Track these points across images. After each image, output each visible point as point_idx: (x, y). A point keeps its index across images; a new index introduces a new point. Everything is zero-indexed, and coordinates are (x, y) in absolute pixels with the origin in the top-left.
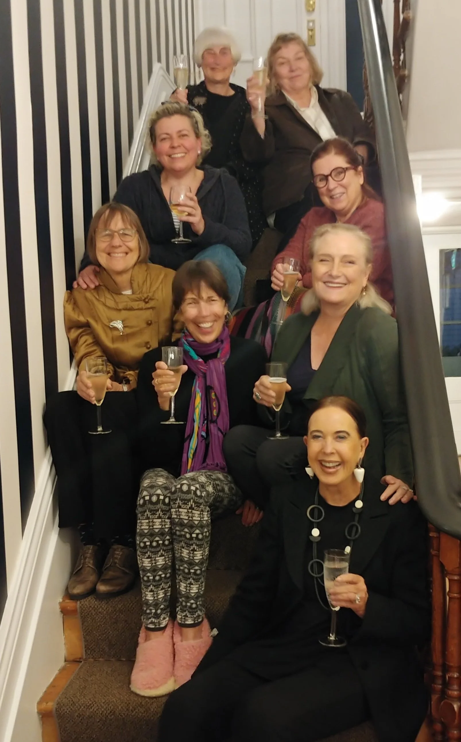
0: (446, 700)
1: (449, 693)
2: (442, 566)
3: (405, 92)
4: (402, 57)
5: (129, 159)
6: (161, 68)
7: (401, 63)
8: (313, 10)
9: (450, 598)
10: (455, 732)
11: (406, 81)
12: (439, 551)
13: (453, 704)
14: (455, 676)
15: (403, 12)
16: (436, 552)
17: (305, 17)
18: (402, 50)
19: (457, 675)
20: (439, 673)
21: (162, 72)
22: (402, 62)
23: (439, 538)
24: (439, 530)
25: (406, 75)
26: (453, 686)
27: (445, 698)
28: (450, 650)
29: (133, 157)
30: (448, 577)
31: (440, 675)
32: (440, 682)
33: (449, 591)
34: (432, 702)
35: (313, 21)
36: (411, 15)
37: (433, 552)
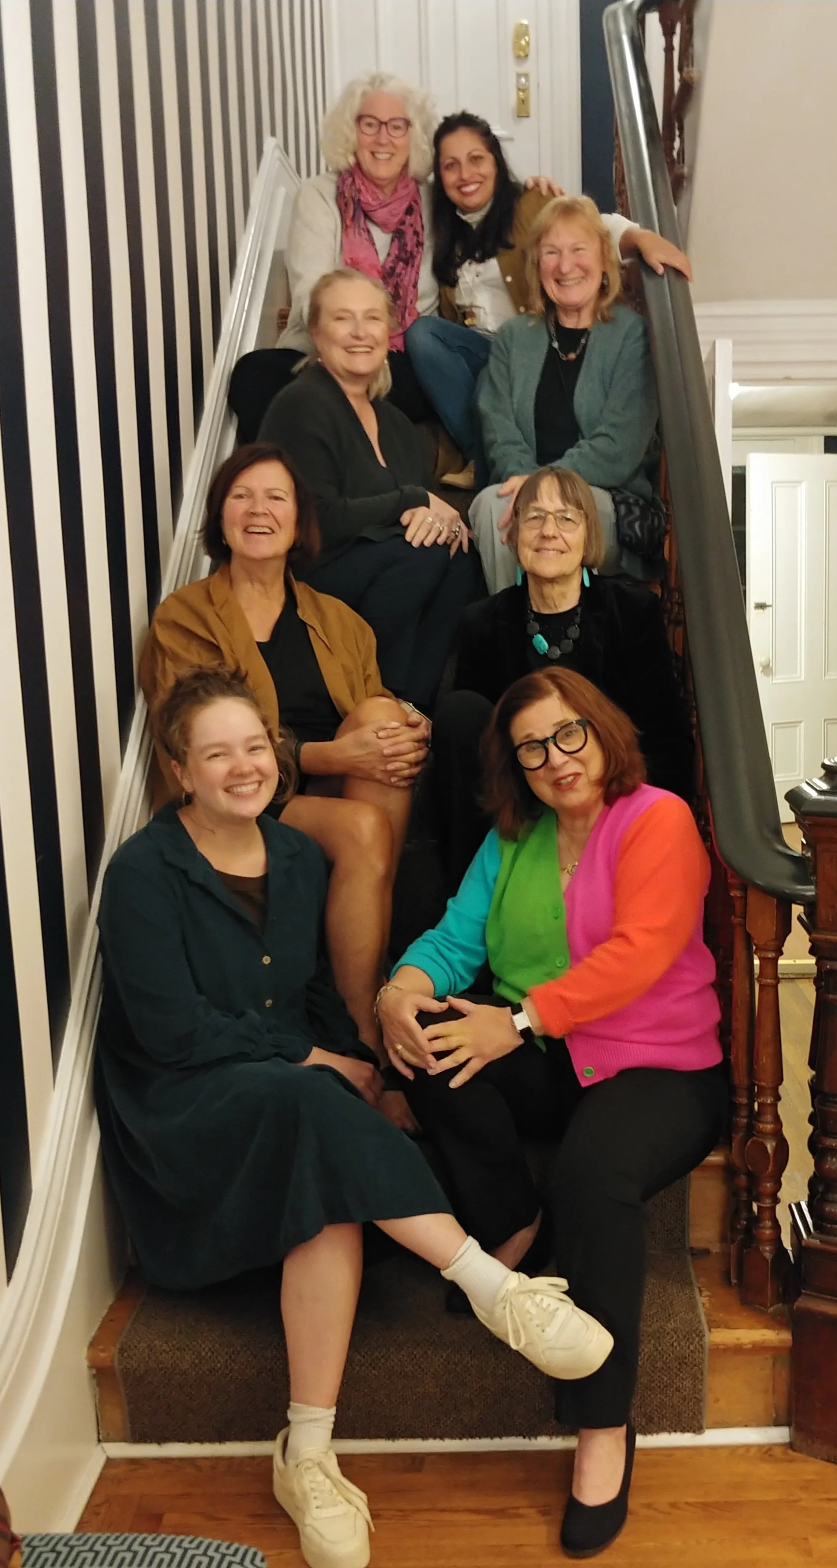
0: (754, 1138)
1: (759, 1127)
2: (748, 938)
3: (683, 202)
4: (677, 144)
5: (231, 299)
6: (277, 146)
7: (675, 154)
8: (527, 56)
9: (761, 986)
10: (768, 1185)
11: (685, 184)
12: (745, 918)
13: (765, 1143)
14: (769, 1101)
15: (681, 69)
16: (739, 919)
17: (513, 68)
18: (677, 133)
19: (771, 1101)
20: (744, 1100)
21: (278, 154)
22: (678, 154)
23: (745, 898)
24: (746, 885)
25: (686, 175)
26: (766, 1117)
27: (754, 1135)
28: (761, 1062)
29: (238, 296)
30: (759, 954)
31: (744, 1103)
32: (744, 1113)
33: (759, 976)
34: (733, 1144)
35: (526, 76)
36: (695, 75)
37: (736, 920)
